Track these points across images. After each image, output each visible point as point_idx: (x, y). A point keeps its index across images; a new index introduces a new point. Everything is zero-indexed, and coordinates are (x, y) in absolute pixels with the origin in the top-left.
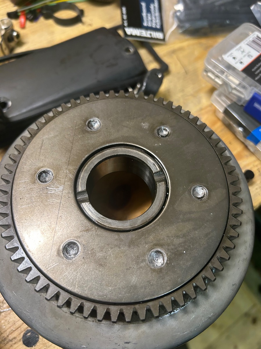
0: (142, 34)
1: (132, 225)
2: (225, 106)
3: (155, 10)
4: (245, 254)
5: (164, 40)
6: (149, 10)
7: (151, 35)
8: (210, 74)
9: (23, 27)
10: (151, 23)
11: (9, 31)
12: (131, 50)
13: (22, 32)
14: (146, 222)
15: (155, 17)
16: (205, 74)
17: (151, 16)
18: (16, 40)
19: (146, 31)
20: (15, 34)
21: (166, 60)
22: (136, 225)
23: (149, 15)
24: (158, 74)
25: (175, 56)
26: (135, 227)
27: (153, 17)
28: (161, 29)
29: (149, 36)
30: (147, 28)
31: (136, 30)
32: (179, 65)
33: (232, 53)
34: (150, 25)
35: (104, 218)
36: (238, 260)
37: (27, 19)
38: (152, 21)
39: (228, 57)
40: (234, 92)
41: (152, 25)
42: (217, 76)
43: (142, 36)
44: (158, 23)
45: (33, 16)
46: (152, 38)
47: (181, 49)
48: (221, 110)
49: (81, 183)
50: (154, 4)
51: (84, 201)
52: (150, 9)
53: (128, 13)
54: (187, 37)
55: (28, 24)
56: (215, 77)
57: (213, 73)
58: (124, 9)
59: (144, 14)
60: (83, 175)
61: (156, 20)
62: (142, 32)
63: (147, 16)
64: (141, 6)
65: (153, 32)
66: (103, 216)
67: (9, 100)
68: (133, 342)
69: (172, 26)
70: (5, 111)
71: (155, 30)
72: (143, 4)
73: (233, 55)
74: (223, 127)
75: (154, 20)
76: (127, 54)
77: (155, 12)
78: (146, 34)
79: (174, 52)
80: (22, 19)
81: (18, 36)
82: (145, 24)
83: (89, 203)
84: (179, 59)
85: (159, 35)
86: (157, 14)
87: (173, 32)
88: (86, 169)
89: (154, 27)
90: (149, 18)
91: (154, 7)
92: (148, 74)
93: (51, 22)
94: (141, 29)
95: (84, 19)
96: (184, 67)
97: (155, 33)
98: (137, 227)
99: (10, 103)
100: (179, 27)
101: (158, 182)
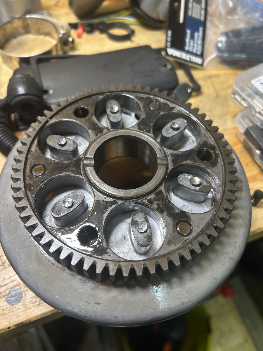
0: (182, 57)
1: (125, 194)
2: (246, 126)
3: (198, 38)
4: (233, 253)
5: (202, 65)
6: (192, 37)
7: (190, 58)
8: (237, 97)
9: (79, 36)
10: (192, 49)
11: (66, 36)
12: (168, 67)
13: (77, 40)
14: (139, 194)
15: (197, 44)
16: (232, 96)
17: (194, 43)
18: (70, 45)
19: (187, 54)
20: (70, 39)
21: (201, 82)
22: (129, 195)
23: (192, 42)
24: (188, 89)
25: (209, 81)
26: (128, 196)
27: (196, 44)
28: (202, 56)
29: (188, 59)
30: (188, 52)
31: (177, 51)
32: (212, 89)
33: (260, 80)
34: (191, 50)
35: (102, 183)
36: (224, 257)
37: (84, 31)
38: (193, 47)
39: (256, 81)
40: (257, 115)
41: (192, 50)
42: (244, 100)
43: (182, 58)
44: (199, 50)
45: (91, 29)
46: (190, 62)
47: (217, 76)
48: (242, 131)
49: (91, 151)
50: (198, 33)
51: (89, 165)
52: (194, 36)
53: (173, 36)
54: (225, 67)
55: (85, 35)
56: (241, 100)
57: (240, 96)
58: (170, 33)
59: (188, 40)
60: (94, 145)
61: (197, 47)
62: (182, 55)
63: (190, 42)
64: (186, 32)
65: (193, 57)
66: (102, 181)
67: (51, 88)
68: (104, 305)
69: (212, 55)
70: (45, 97)
71: (196, 55)
72: (188, 32)
73: (261, 81)
74: (243, 149)
75: (195, 47)
76: (164, 69)
77: (198, 40)
78: (186, 57)
79: (210, 77)
80: (80, 30)
81: (73, 42)
82: (187, 48)
83: (93, 168)
84: (212, 84)
85: (199, 60)
86: (200, 42)
87: (212, 60)
88: (98, 141)
89: (195, 52)
90: (192, 44)
91: (198, 36)
92: (178, 87)
93: (104, 36)
94: (182, 52)
95: (134, 38)
96: (216, 91)
97: (195, 57)
98: (129, 196)
99: (51, 92)
100: (218, 57)
101: (159, 165)
